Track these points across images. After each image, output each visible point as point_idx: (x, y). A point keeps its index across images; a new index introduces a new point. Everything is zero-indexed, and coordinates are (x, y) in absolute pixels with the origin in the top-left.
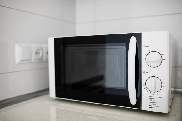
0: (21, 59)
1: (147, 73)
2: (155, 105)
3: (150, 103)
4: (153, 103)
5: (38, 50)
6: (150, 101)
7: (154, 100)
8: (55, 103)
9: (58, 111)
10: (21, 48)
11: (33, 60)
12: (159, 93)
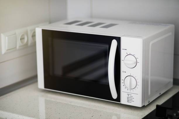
0: (7, 49)
1: (125, 72)
2: (132, 100)
3: (128, 98)
4: (130, 98)
5: (23, 35)
6: (128, 96)
7: (131, 96)
8: (43, 94)
9: (47, 102)
10: (7, 38)
11: (18, 47)
12: (134, 90)
